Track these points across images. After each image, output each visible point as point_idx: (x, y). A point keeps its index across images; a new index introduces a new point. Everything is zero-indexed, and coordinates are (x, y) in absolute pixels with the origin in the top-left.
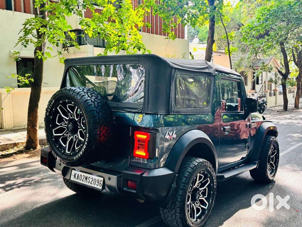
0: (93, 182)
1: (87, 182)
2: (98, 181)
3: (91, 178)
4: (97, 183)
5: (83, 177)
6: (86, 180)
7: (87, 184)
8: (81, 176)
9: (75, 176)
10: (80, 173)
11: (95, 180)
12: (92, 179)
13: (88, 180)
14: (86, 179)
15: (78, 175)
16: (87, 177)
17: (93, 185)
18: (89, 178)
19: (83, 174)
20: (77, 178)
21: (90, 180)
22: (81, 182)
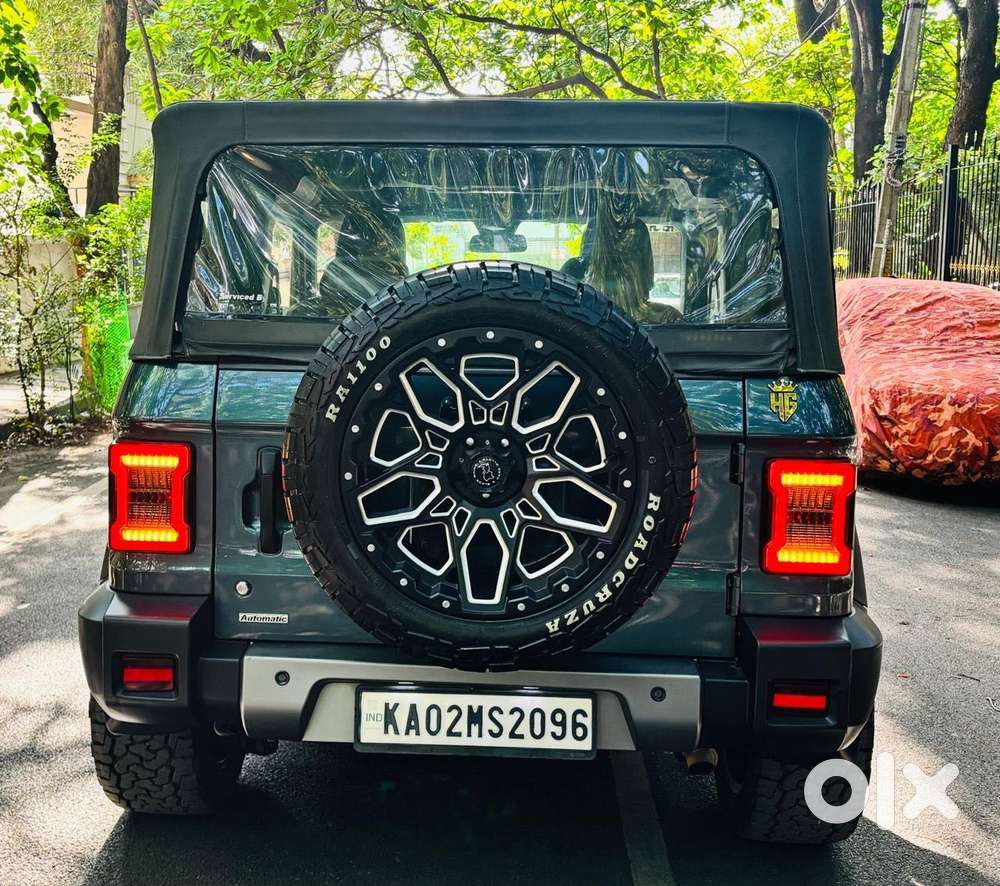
0: (524, 728)
1: (486, 733)
2: (559, 718)
3: (506, 712)
4: (550, 727)
5: (448, 717)
6: (476, 727)
7: (487, 741)
8: (435, 711)
9: (390, 719)
10: (423, 701)
11: (538, 716)
12: (517, 715)
13: (488, 724)
14: (475, 718)
15: (413, 708)
16: (480, 708)
17: (529, 743)
18: (496, 714)
19: (445, 700)
20: (409, 728)
21: (507, 722)
22: (442, 739)
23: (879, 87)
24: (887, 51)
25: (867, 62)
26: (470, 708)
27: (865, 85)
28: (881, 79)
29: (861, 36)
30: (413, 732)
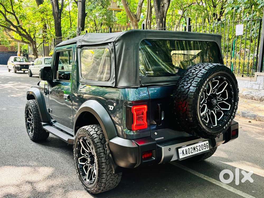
0: (201, 149)
1: (196, 151)
2: (205, 145)
3: (198, 146)
4: (204, 147)
5: (191, 150)
6: (195, 151)
7: (197, 153)
8: (189, 149)
9: (183, 153)
10: (187, 148)
11: (202, 146)
12: (200, 146)
13: (196, 150)
14: (194, 149)
16: (195, 147)
17: (202, 151)
18: (197, 147)
19: (190, 147)
20: (186, 153)
21: (198, 148)
22: (191, 154)
23: (59, 16)
24: (60, 9)
25: (56, 10)
26: (193, 147)
27: (56, 15)
28: (59, 14)
29: (54, 5)
30: (187, 154)
